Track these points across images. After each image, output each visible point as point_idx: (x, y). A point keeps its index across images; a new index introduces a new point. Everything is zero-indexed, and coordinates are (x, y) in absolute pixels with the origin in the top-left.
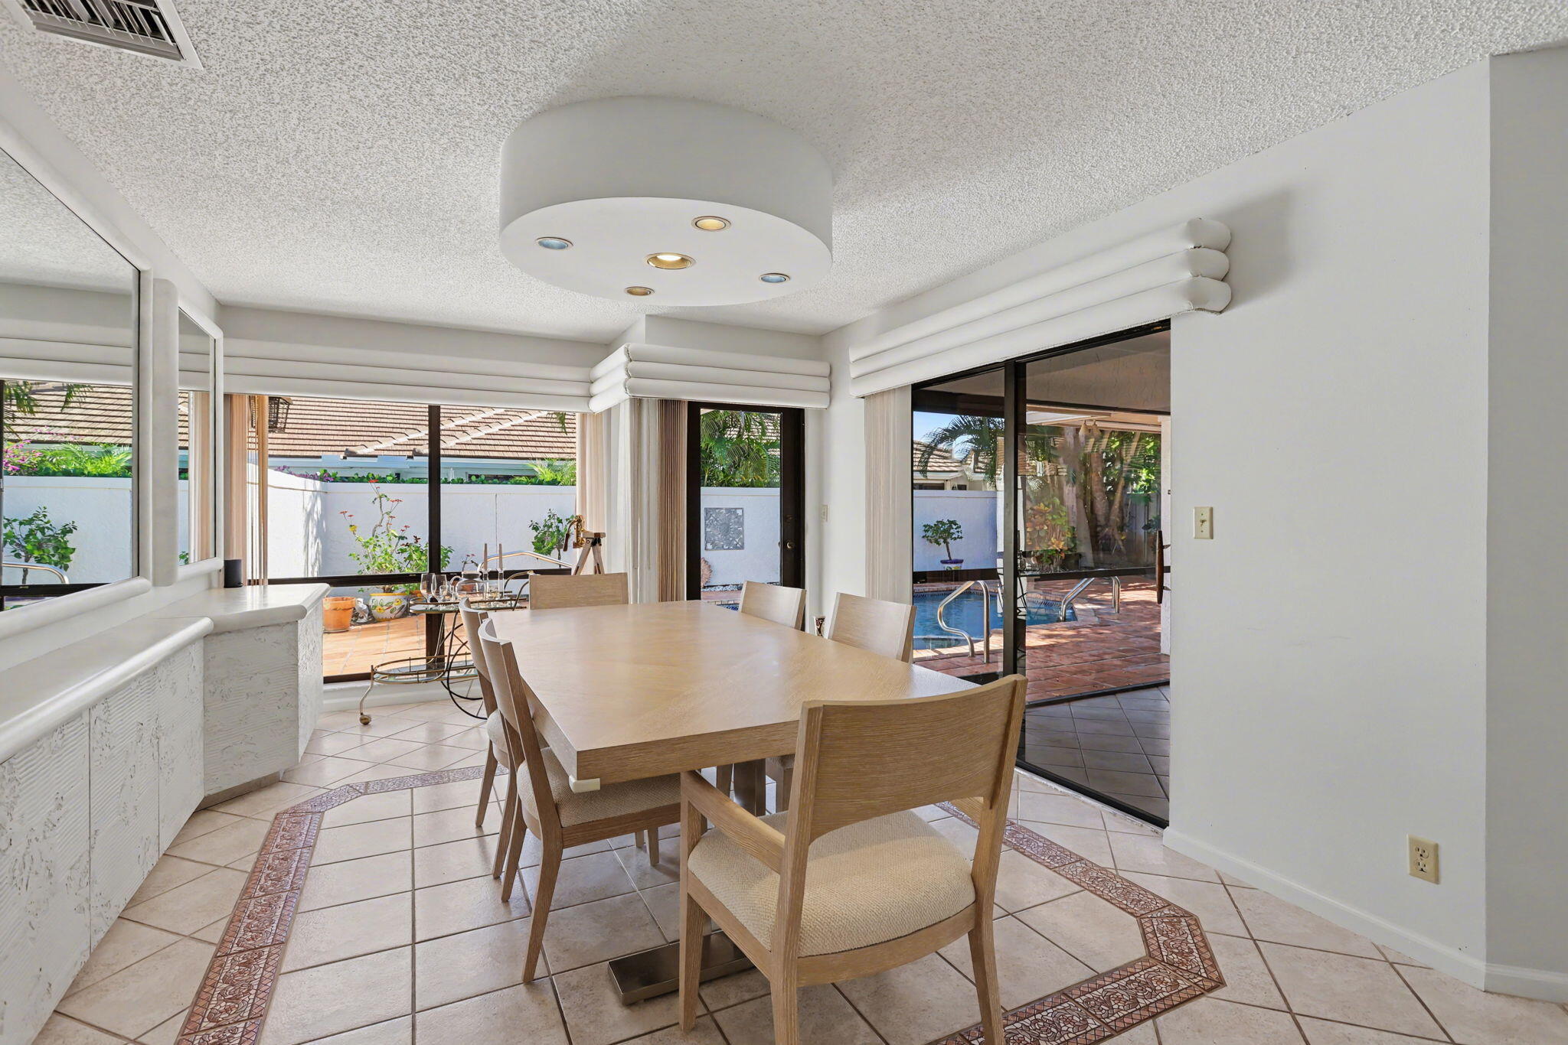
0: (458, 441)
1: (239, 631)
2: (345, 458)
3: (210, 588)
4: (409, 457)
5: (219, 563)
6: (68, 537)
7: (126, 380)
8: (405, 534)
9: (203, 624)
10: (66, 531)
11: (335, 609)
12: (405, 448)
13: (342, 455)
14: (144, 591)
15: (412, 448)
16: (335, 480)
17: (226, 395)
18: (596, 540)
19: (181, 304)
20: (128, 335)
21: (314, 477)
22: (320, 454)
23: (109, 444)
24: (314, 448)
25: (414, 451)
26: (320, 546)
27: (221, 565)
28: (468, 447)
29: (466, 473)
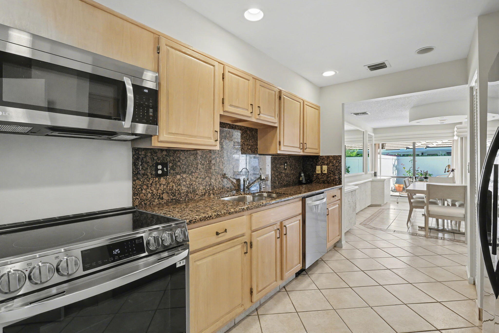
0: (442, 142)
1: (376, 181)
2: (406, 149)
3: (372, 176)
4: (426, 148)
5: (373, 172)
6: (349, 169)
7: (362, 143)
8: (418, 170)
9: (371, 179)
10: (349, 168)
11: (399, 187)
12: (424, 145)
13: (405, 149)
14: (363, 174)
15: (426, 145)
16: (401, 156)
17: (375, 144)
18: (453, 170)
19: (368, 133)
20: (362, 136)
21: (395, 155)
22: (400, 148)
23: (354, 150)
24: (398, 147)
25: (427, 146)
26: (397, 172)
27: (374, 173)
28: (446, 144)
29: (446, 152)
